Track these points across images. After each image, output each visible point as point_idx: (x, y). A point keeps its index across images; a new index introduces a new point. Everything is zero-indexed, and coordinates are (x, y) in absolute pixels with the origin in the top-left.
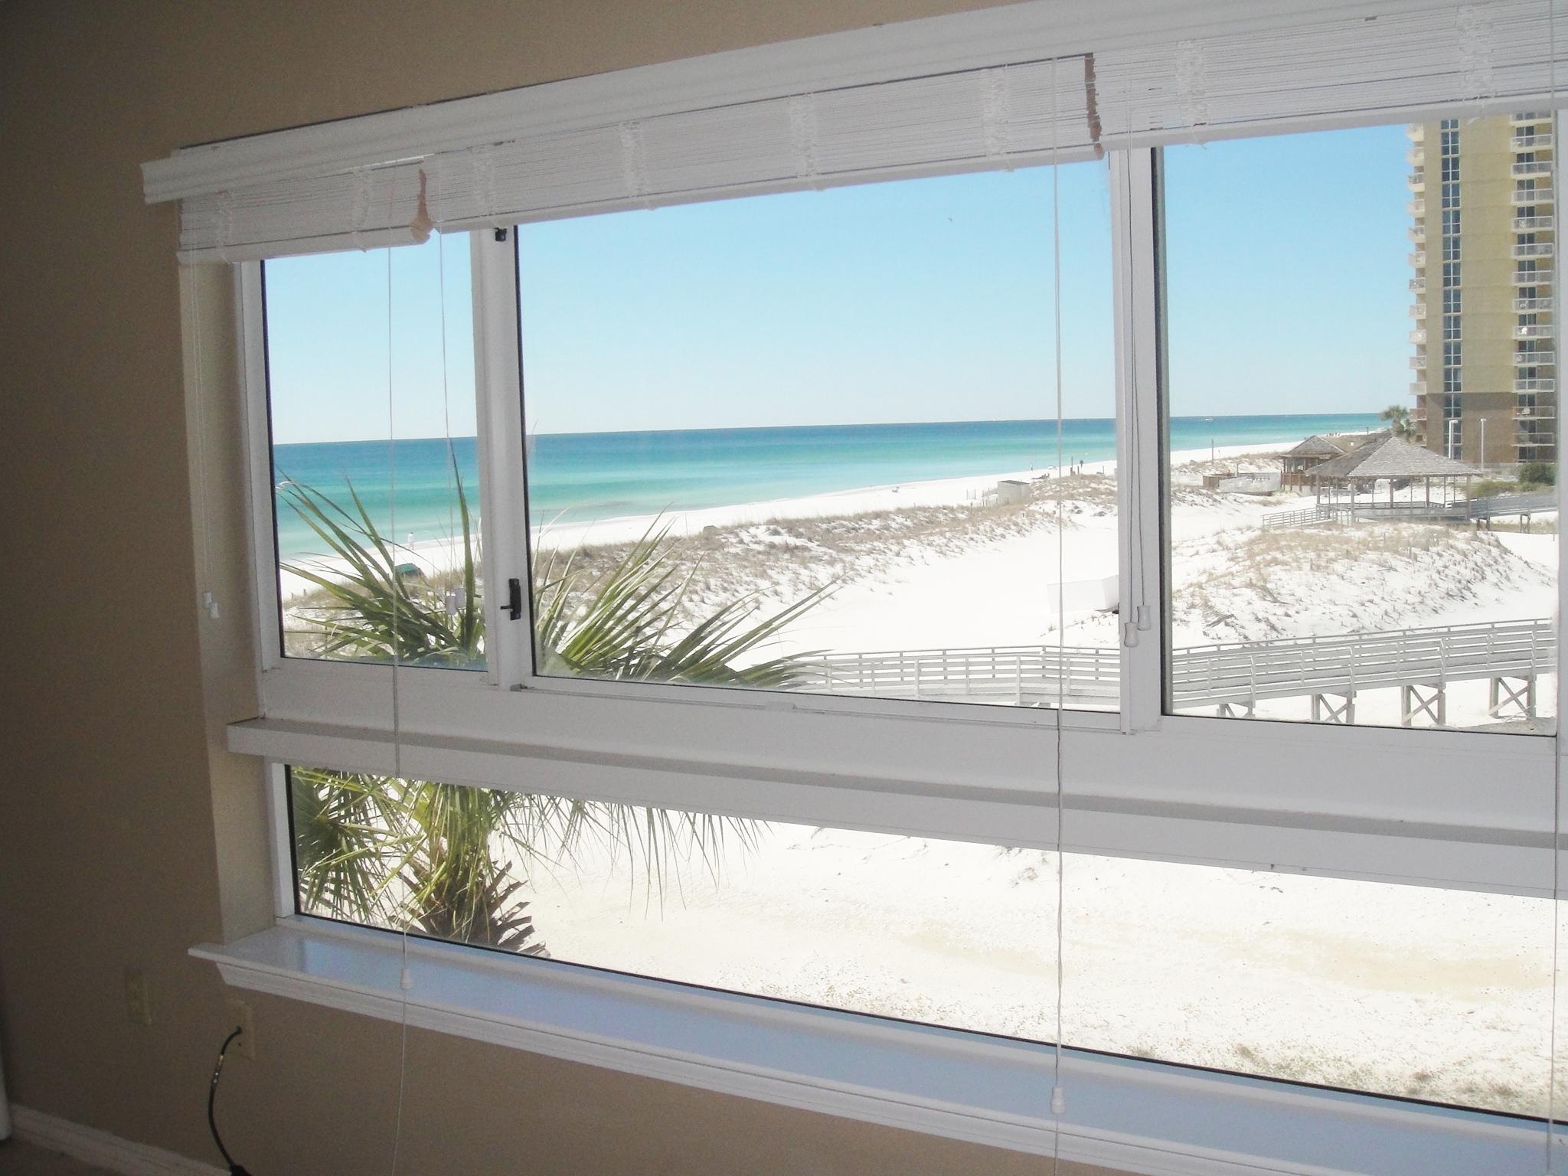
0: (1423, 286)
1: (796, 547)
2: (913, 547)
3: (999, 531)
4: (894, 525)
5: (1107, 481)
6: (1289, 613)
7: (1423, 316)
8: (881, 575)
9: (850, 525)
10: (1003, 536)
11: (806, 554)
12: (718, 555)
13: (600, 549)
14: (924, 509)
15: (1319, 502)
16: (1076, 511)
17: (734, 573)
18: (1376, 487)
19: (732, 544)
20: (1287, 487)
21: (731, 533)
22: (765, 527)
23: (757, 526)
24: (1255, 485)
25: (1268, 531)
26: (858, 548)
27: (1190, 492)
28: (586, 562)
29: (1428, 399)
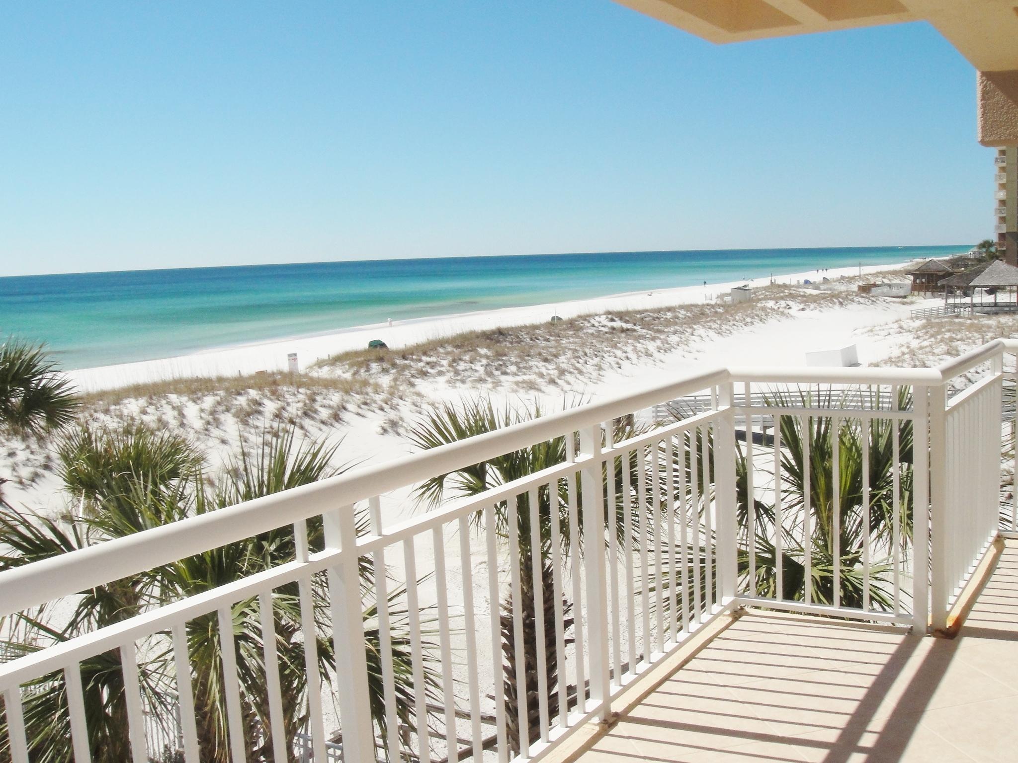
0: (1004, 162)
1: (628, 330)
2: (700, 330)
3: (748, 320)
4: (680, 316)
5: (794, 288)
6: (979, 371)
7: (1004, 181)
8: (686, 347)
9: (656, 315)
10: (752, 323)
11: (635, 333)
12: (581, 334)
13: (509, 329)
14: (696, 306)
15: (946, 302)
16: (788, 307)
17: (597, 345)
18: (975, 293)
19: (587, 327)
20: (916, 293)
21: (585, 320)
22: (605, 316)
23: (599, 315)
24: (895, 291)
25: (930, 320)
26: (666, 330)
27: (856, 296)
28: (501, 338)
29: (1007, 236)
